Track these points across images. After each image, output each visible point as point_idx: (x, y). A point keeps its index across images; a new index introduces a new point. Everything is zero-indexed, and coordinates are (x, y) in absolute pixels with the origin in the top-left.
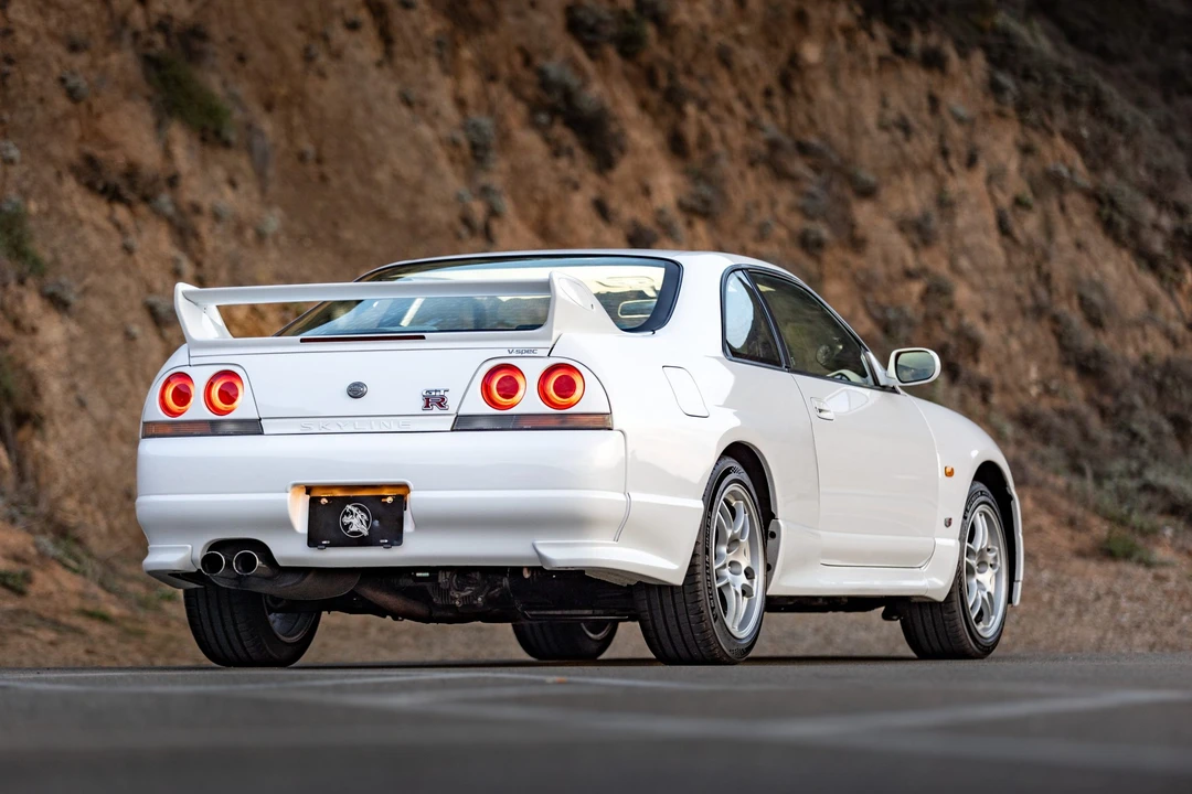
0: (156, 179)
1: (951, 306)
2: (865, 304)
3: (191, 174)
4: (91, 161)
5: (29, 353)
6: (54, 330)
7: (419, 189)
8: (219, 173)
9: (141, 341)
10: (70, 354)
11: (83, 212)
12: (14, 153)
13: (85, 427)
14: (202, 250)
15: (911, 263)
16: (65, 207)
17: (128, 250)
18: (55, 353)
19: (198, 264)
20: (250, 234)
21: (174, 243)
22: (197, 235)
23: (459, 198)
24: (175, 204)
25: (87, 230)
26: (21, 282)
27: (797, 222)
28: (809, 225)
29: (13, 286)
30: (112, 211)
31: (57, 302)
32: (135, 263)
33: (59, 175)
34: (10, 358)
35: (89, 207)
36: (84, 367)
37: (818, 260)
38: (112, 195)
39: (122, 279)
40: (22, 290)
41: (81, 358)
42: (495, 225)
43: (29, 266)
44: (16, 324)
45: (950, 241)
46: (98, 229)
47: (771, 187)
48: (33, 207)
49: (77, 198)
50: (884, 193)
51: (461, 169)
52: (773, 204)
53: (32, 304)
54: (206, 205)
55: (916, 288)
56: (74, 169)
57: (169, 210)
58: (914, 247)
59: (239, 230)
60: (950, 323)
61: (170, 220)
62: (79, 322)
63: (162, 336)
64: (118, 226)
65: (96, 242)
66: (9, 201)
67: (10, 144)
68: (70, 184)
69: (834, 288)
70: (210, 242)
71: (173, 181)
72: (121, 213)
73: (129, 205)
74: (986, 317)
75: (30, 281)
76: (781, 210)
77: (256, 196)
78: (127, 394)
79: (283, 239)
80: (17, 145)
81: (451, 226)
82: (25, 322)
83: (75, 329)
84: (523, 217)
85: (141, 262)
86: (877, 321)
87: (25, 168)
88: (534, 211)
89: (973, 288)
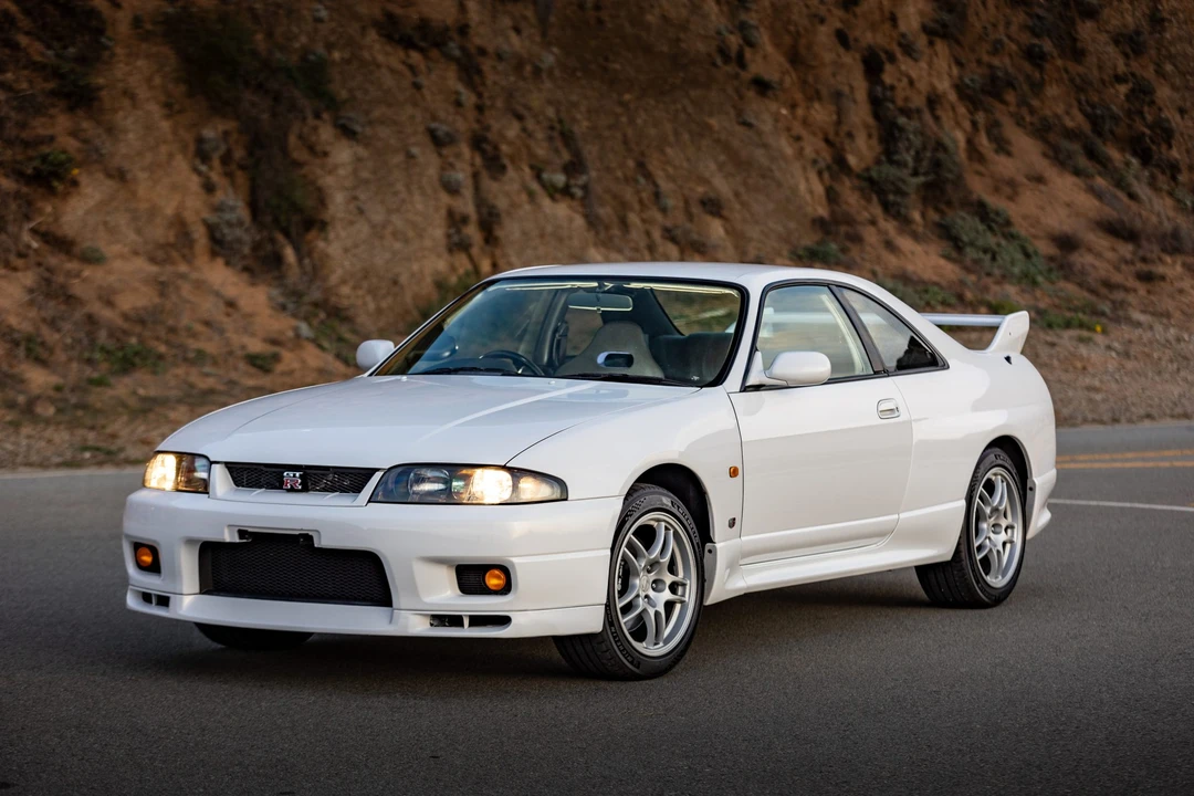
0: (447, 29)
1: (1153, 102)
2: (1079, 102)
3: (481, 23)
4: (390, 16)
5: (319, 172)
6: (343, 153)
7: (684, 27)
8: (506, 22)
9: (421, 159)
10: (355, 172)
11: (381, 58)
12: (324, 14)
13: (363, 229)
14: (484, 84)
15: (1121, 68)
16: (366, 55)
17: (417, 86)
18: (342, 172)
19: (480, 95)
20: (528, 68)
21: (460, 79)
22: (480, 72)
23: (719, 33)
24: (463, 49)
25: (384, 70)
26: (317, 116)
27: (1026, 39)
28: (1036, 41)
29: (311, 121)
30: (408, 56)
31: (347, 132)
32: (423, 97)
33: (364, 28)
34: (304, 176)
35: (387, 54)
36: (366, 182)
37: (1041, 68)
38: (407, 43)
39: (409, 110)
40: (317, 122)
41: (365, 174)
42: (748, 53)
43: (328, 103)
44: (311, 149)
45: (1159, 49)
46: (392, 71)
47: (1008, 11)
48: (336, 55)
49: (377, 46)
50: (1106, 12)
51: (725, 8)
52: (1008, 24)
53: (326, 133)
54: (490, 49)
55: (1123, 89)
56: (376, 24)
57: (457, 53)
58: (1126, 56)
59: (519, 66)
60: (1149, 118)
61: (457, 61)
62: (367, 145)
63: (440, 155)
64: (412, 68)
65: (389, 81)
66: (315, 54)
67: (320, 7)
68: (372, 35)
69: (1052, 91)
70: (491, 78)
71: (463, 30)
72: (415, 57)
73: (422, 50)
74: (1182, 111)
75: (325, 116)
76: (1014, 29)
77: (538, 39)
78: (403, 201)
79: (557, 73)
80: (327, 8)
81: (709, 55)
82: (319, 148)
83: (362, 151)
84: (777, 45)
85: (428, 97)
86: (1086, 115)
87: (333, 24)
88: (787, 40)
89: (1174, 88)
